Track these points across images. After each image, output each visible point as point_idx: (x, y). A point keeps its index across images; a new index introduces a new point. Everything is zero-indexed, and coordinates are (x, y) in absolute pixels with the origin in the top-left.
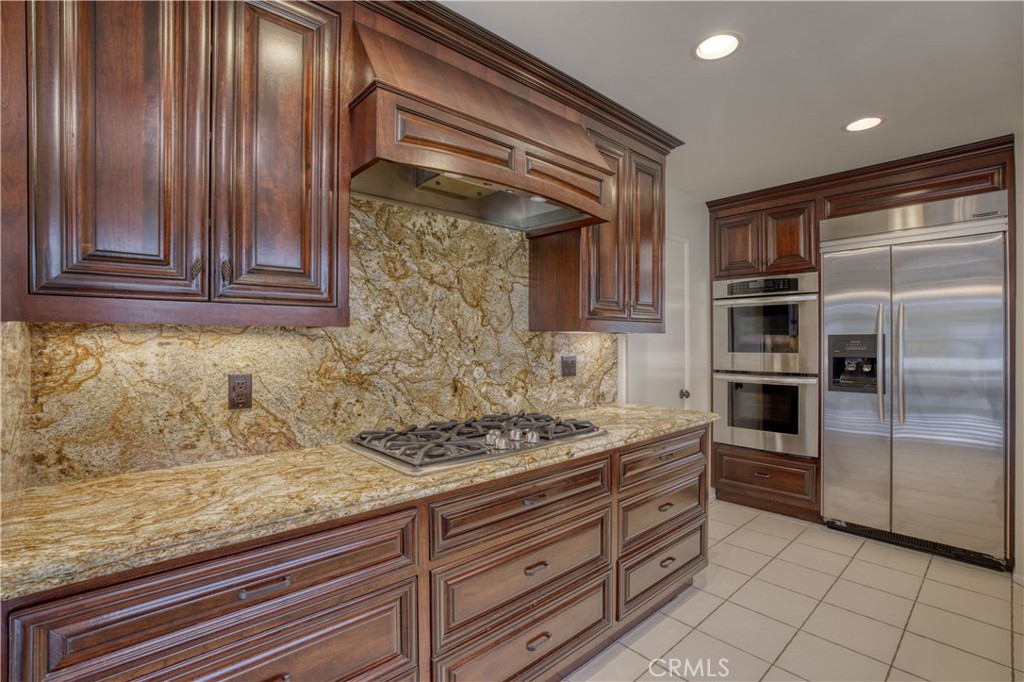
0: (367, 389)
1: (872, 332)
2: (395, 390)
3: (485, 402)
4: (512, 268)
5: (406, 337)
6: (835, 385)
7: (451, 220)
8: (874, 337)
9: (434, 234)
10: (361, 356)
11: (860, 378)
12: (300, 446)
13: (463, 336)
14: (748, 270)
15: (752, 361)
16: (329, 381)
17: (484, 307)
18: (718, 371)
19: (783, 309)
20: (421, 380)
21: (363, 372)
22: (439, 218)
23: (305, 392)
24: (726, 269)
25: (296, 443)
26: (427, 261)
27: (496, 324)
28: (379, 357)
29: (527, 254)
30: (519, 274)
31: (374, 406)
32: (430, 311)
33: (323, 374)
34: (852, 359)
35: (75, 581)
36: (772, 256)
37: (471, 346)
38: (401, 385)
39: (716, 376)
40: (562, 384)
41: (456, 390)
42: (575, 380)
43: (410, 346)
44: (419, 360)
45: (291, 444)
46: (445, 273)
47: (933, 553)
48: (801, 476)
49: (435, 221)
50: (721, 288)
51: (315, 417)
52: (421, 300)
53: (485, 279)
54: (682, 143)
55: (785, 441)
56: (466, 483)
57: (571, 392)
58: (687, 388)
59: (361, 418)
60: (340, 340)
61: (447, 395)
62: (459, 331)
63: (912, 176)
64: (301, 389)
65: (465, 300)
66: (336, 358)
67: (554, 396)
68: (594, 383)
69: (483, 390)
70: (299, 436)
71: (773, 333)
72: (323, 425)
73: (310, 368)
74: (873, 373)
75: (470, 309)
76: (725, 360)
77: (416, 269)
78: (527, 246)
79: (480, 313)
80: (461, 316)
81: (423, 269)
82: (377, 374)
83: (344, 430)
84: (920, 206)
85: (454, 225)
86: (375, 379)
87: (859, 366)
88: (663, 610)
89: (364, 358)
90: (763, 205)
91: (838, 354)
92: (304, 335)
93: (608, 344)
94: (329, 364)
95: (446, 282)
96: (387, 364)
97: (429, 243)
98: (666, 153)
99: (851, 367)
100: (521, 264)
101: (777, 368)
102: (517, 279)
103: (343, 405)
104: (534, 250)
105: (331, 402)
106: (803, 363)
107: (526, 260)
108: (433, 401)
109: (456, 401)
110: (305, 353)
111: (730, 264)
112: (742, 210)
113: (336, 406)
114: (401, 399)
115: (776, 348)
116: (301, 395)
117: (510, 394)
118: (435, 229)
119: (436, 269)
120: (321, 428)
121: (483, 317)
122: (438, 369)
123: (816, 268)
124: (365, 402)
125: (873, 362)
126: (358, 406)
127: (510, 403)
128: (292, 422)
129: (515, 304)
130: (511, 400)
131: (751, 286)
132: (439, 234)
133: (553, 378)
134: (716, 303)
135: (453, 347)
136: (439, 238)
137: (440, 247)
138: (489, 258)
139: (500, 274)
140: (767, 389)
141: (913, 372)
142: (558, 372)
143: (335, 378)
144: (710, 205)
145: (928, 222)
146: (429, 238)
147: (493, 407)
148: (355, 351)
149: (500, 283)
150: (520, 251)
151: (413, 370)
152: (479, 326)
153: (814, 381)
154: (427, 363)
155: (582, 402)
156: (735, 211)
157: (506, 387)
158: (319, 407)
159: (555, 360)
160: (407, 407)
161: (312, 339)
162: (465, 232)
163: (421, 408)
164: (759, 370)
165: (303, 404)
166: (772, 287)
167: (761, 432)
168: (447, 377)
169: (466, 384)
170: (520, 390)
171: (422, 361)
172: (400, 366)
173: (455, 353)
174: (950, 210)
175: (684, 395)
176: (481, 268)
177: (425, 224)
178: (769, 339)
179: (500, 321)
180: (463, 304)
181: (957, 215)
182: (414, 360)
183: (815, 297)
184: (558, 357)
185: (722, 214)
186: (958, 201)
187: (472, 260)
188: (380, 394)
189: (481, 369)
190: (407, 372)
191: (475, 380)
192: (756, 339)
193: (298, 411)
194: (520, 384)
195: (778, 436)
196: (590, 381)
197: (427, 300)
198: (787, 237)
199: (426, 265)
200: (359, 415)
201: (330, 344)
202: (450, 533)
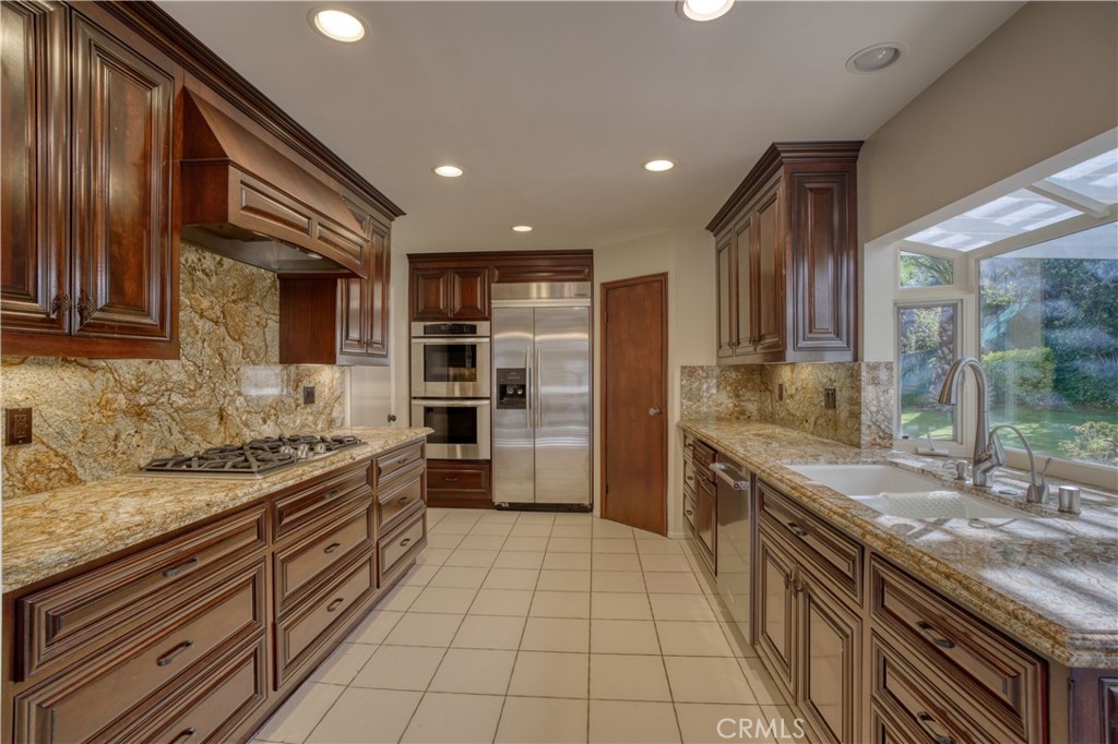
0: (145, 420)
1: (523, 367)
2: (170, 420)
3: (245, 429)
4: (266, 305)
5: (180, 369)
6: (501, 405)
7: (218, 258)
8: (525, 370)
9: (203, 271)
10: (140, 387)
11: (516, 399)
12: (81, 481)
13: (227, 368)
14: (441, 316)
15: (439, 388)
16: (110, 413)
17: (244, 341)
18: (415, 398)
19: (462, 347)
20: (193, 410)
21: (142, 403)
22: (208, 255)
23: (86, 425)
24: (423, 313)
25: (77, 478)
26: (197, 296)
27: (253, 357)
28: (156, 388)
29: (278, 293)
30: (272, 311)
31: (151, 437)
32: (200, 344)
33: (104, 405)
34: (511, 385)
35: (79, 564)
36: (458, 305)
37: (234, 377)
38: (175, 414)
39: (414, 402)
40: (304, 411)
41: (222, 419)
42: (314, 407)
43: (183, 377)
44: (191, 391)
45: (73, 479)
46: (213, 308)
47: (556, 511)
48: (479, 475)
49: (204, 258)
50: (418, 327)
51: (96, 450)
52: (192, 333)
53: (246, 316)
54: (404, 214)
55: (463, 450)
56: (298, 481)
57: (311, 418)
58: (393, 413)
59: (140, 448)
60: (120, 372)
61: (214, 424)
62: (224, 363)
63: (546, 263)
64: (83, 422)
65: (229, 335)
66: (116, 389)
67: (298, 422)
68: (327, 411)
69: (244, 418)
70: (80, 471)
71: (454, 366)
72: (104, 458)
73: (91, 400)
74: (524, 395)
75: (233, 343)
76: (421, 388)
77: (189, 303)
78: (278, 286)
79: (241, 347)
80: (225, 348)
81: (194, 304)
82: (154, 404)
83: (123, 461)
84: (549, 284)
85: (220, 263)
86: (152, 409)
87: (516, 391)
88: (378, 607)
89: (143, 390)
90: (452, 265)
91: (503, 382)
92: (85, 366)
93: (337, 375)
94: (110, 396)
95: (213, 316)
96: (163, 395)
97: (199, 279)
98: (392, 220)
99: (510, 392)
100: (273, 300)
101: (457, 394)
102: (270, 316)
103: (123, 437)
104: (282, 290)
105: (112, 434)
106: (475, 389)
107: (277, 299)
108: (203, 429)
109: (222, 429)
110: (86, 385)
111: (426, 308)
112: (436, 265)
113: (117, 437)
114: (175, 429)
115: (456, 379)
116: (82, 428)
117: (265, 422)
118: (205, 266)
119: (205, 304)
120: (102, 461)
121: (244, 350)
122: (207, 399)
123: (488, 319)
124: (144, 433)
125: (523, 387)
126: (137, 437)
127: (264, 430)
128: (73, 456)
129: (269, 338)
130: (266, 427)
131: (442, 328)
132: (208, 271)
133: (297, 405)
134: (413, 341)
135: (219, 378)
136: (207, 275)
137: (209, 284)
138: (248, 295)
139: (257, 311)
140: (451, 411)
141: (546, 396)
142: (301, 401)
143: (115, 410)
144: (410, 256)
145: (552, 295)
146: (199, 274)
147: (252, 434)
148: (134, 382)
149: (257, 319)
150: (273, 290)
151: (186, 401)
152: (240, 359)
153: (487, 402)
154: (198, 393)
155: (319, 428)
156: (430, 265)
157: (262, 415)
158: (100, 440)
159: (299, 390)
160: (181, 436)
161: (93, 370)
162: (229, 271)
163: (192, 437)
164: (445, 395)
165: (84, 438)
166: (457, 330)
167: (446, 445)
168: (214, 407)
169: (229, 413)
170: (273, 417)
171: (193, 391)
172: (174, 397)
173: (221, 384)
174: (562, 289)
175: (392, 418)
176: (242, 305)
177: (196, 260)
178: (452, 371)
179: (256, 353)
180: (228, 338)
181: (566, 293)
182: (186, 390)
183: (487, 340)
184: (301, 386)
185: (419, 266)
186: (567, 284)
187: (234, 297)
188: (157, 424)
189: (242, 399)
190: (181, 403)
191: (237, 409)
192: (442, 370)
193: (80, 444)
194: (273, 411)
195: (458, 447)
196: (325, 408)
197: (197, 333)
198: (468, 292)
199: (197, 299)
200: (138, 446)
201: (111, 376)
202: (284, 522)
